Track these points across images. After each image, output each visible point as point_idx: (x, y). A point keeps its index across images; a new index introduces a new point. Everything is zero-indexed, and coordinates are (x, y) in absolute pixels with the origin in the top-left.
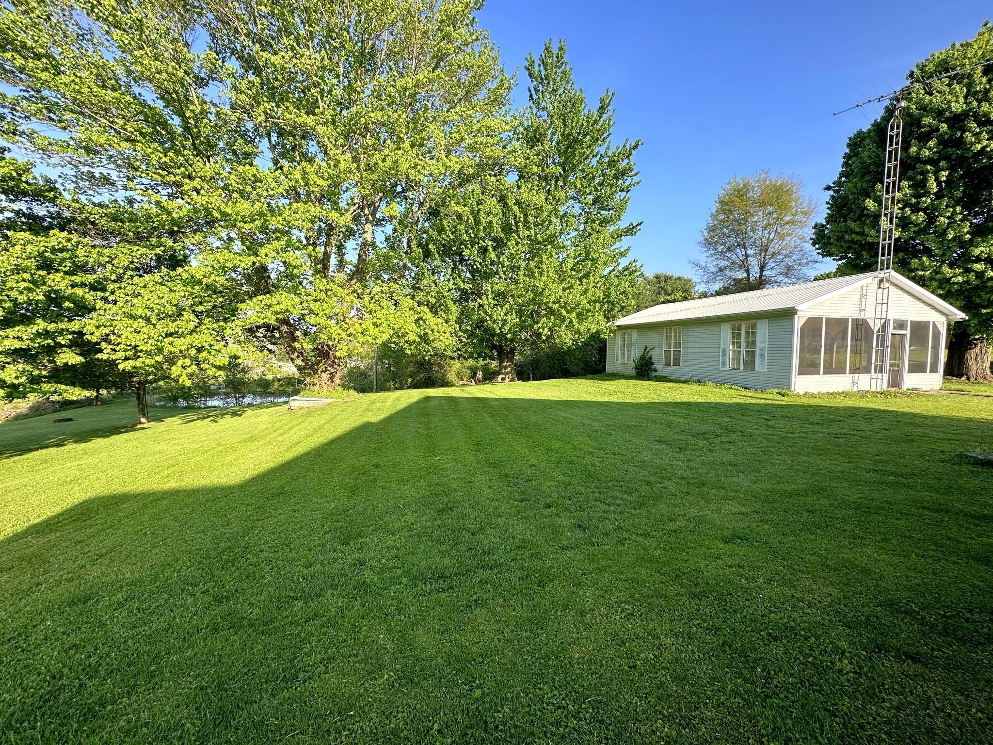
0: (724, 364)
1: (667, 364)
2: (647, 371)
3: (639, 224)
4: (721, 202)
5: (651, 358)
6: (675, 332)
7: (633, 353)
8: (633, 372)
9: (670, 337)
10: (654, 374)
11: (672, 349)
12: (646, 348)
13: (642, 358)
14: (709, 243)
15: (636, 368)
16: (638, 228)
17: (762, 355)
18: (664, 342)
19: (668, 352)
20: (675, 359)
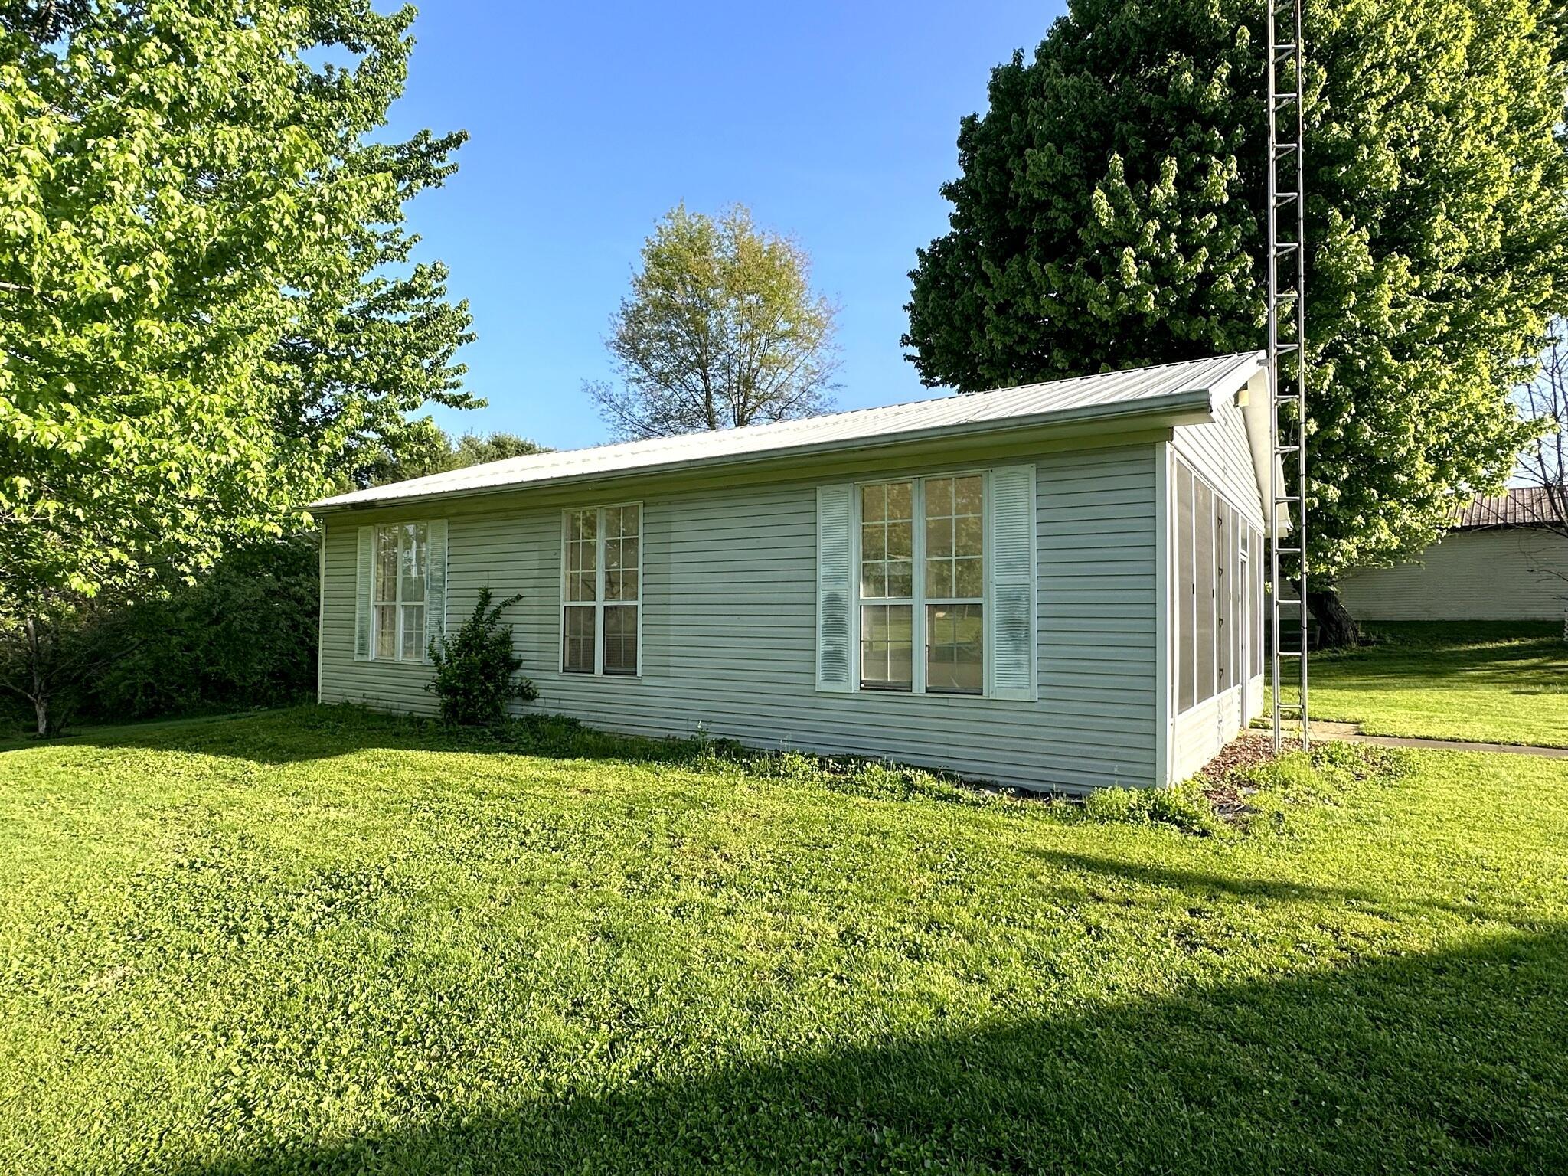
0: (835, 665)
1: (579, 661)
2: (492, 700)
3: (454, 141)
4: (656, 258)
5: (506, 640)
6: (612, 529)
7: (429, 619)
8: (429, 705)
9: (591, 549)
10: (519, 709)
11: (600, 603)
12: (485, 597)
13: (471, 640)
14: (633, 346)
15: (444, 688)
16: (451, 156)
17: (1014, 627)
18: (564, 573)
19: (579, 619)
20: (610, 645)
